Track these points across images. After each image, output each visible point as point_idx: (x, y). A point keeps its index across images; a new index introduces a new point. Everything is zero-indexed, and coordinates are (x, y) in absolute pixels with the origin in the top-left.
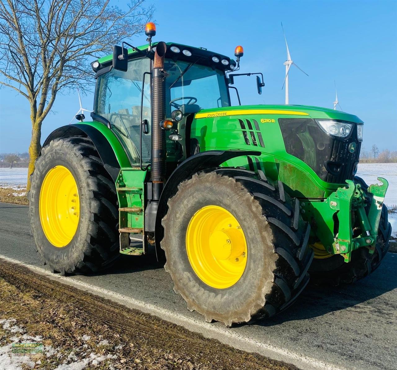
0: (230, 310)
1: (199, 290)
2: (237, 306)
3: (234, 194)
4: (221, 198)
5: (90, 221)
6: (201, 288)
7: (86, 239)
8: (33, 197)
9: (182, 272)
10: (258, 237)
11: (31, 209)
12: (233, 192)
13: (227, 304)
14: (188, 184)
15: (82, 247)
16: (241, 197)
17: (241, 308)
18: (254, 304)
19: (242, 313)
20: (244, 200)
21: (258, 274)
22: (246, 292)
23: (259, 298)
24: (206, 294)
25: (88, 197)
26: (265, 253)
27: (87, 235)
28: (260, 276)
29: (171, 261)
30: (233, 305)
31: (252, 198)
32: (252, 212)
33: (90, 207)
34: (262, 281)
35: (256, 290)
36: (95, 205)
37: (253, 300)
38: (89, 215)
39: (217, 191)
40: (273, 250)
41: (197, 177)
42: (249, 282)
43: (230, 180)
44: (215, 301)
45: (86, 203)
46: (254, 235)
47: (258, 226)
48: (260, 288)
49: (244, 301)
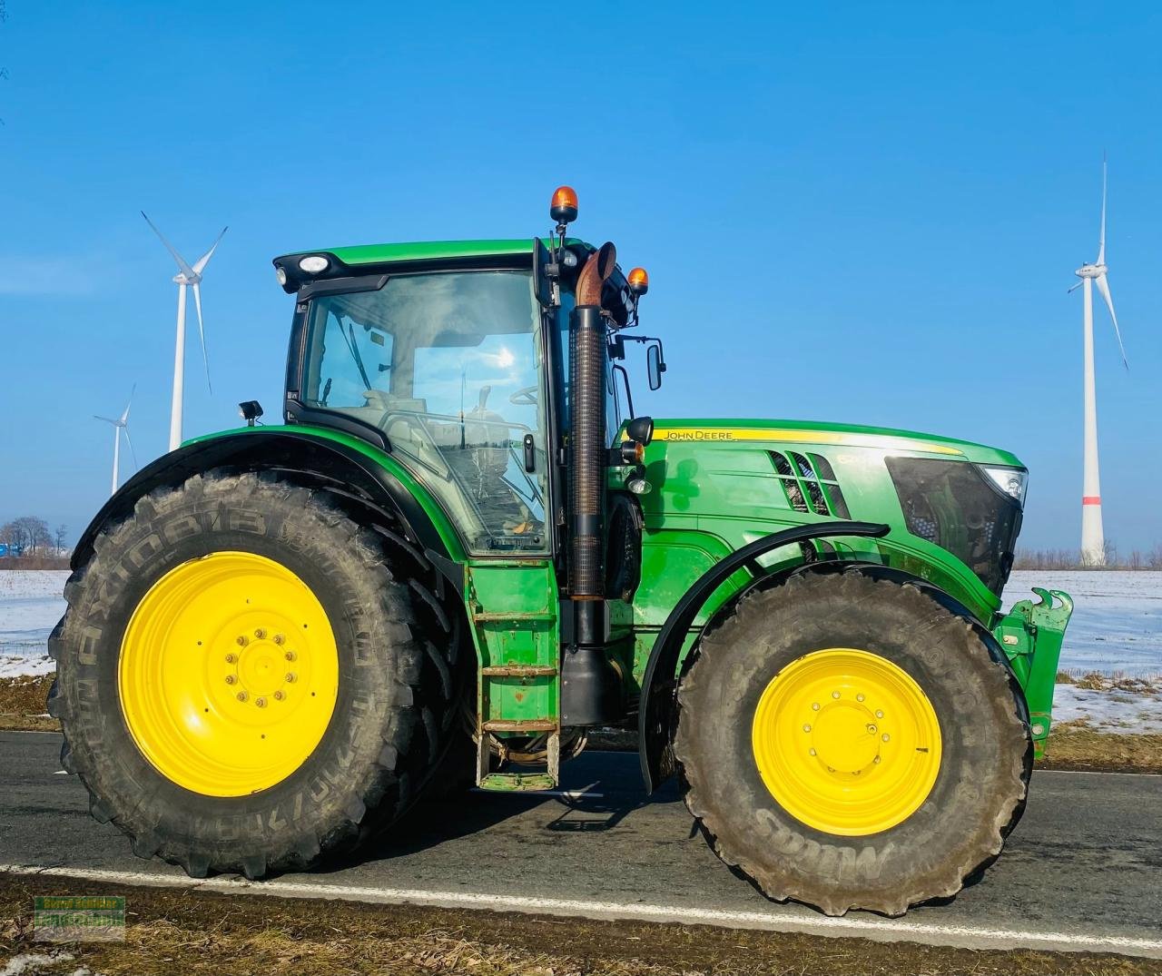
0: (907, 876)
1: (806, 846)
2: (927, 865)
3: (918, 621)
4: (877, 630)
5: (395, 706)
6: (809, 840)
7: (378, 759)
8: (93, 648)
9: (750, 810)
10: (986, 710)
11: (79, 689)
12: (915, 615)
13: (897, 863)
14: (770, 600)
15: (357, 784)
16: (938, 625)
17: (936, 868)
18: (974, 852)
19: (938, 879)
20: (945, 633)
21: (985, 787)
22: (951, 831)
23: (985, 836)
24: (830, 852)
25: (386, 641)
26: (1002, 742)
27: (383, 747)
28: (990, 790)
29: (715, 788)
30: (915, 865)
31: (969, 627)
32: (969, 657)
33: (396, 668)
34: (993, 801)
35: (979, 823)
36: (411, 661)
37: (971, 845)
38: (391, 690)
39: (868, 615)
40: (1023, 732)
41: (801, 583)
42: (959, 809)
43: (905, 589)
44: (859, 863)
45: (379, 657)
46: (974, 704)
47: (986, 687)
48: (988, 817)
49: (948, 851)
